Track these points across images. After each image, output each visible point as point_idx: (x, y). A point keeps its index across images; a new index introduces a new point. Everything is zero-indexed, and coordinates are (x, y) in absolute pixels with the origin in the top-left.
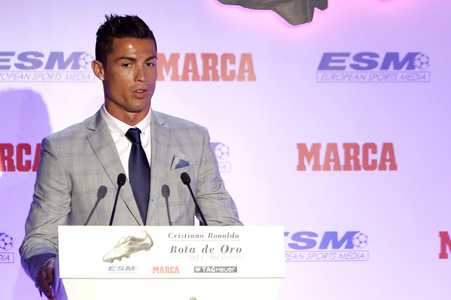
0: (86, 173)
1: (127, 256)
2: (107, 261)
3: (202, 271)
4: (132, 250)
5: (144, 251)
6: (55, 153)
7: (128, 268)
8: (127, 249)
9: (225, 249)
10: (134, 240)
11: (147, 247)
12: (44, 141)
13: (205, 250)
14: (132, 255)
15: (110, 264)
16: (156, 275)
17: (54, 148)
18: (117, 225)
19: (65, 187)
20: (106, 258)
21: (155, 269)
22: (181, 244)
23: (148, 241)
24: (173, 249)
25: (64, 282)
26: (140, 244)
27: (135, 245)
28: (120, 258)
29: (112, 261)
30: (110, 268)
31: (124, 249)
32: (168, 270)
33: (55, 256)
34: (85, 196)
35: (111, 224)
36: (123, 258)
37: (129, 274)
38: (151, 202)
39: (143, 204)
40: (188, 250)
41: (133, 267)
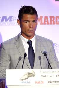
0: (14, 55)
1: (27, 78)
2: (21, 80)
3: (50, 83)
4: (29, 77)
5: (32, 77)
6: (5, 48)
7: (28, 82)
8: (27, 76)
9: (57, 76)
10: (29, 73)
11: (33, 76)
12: (1, 44)
13: (51, 76)
14: (29, 78)
15: (22, 81)
16: (36, 84)
17: (4, 46)
18: (24, 69)
19: (8, 59)
20: (21, 79)
21: (36, 82)
22: (44, 74)
23: (34, 74)
24: (42, 76)
25: (8, 86)
26: (31, 75)
27: (30, 75)
28: (25, 79)
29: (23, 80)
30: (22, 82)
31: (26, 76)
32: (40, 82)
34: (14, 62)
35: (22, 69)
36: (26, 79)
37: (28, 84)
39: (32, 64)
40: (46, 76)
41: (29, 82)
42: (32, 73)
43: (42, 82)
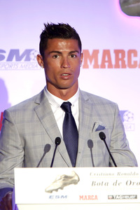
0: (34, 134)
1: (61, 188)
2: (48, 192)
3: (113, 198)
4: (65, 184)
5: (73, 185)
6: (13, 120)
7: (62, 196)
9: (129, 183)
10: (66, 177)
11: (75, 182)
13: (116, 183)
14: (65, 188)
15: (50, 194)
16: (82, 201)
17: (12, 117)
18: (55, 167)
20: (47, 190)
21: (81, 197)
23: (76, 178)
24: (93, 183)
25: (18, 206)
26: (70, 180)
27: (68, 180)
28: (57, 190)
29: (51, 192)
30: (50, 197)
31: (60, 184)
32: (90, 198)
33: (12, 190)
34: (33, 150)
35: (51, 166)
36: (59, 190)
37: (63, 200)
38: (78, 154)
39: (73, 154)
40: (104, 184)
41: (66, 197)
42: (71, 177)
43: (94, 198)
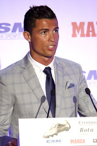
1: (56, 134)
4: (59, 131)
5: (65, 131)
7: (57, 141)
8: (56, 131)
10: (60, 125)
11: (67, 129)
14: (59, 134)
15: (47, 139)
16: (73, 144)
20: (45, 136)
21: (72, 141)
22: (85, 127)
23: (68, 126)
24: (81, 130)
26: (63, 127)
27: (61, 128)
28: (52, 136)
29: (48, 137)
30: (47, 141)
31: (55, 131)
32: (79, 141)
35: (47, 117)
36: (54, 136)
37: (58, 144)
38: (57, 108)
40: (90, 130)
41: (60, 140)
42: (64, 125)
43: (82, 141)
